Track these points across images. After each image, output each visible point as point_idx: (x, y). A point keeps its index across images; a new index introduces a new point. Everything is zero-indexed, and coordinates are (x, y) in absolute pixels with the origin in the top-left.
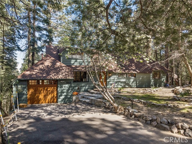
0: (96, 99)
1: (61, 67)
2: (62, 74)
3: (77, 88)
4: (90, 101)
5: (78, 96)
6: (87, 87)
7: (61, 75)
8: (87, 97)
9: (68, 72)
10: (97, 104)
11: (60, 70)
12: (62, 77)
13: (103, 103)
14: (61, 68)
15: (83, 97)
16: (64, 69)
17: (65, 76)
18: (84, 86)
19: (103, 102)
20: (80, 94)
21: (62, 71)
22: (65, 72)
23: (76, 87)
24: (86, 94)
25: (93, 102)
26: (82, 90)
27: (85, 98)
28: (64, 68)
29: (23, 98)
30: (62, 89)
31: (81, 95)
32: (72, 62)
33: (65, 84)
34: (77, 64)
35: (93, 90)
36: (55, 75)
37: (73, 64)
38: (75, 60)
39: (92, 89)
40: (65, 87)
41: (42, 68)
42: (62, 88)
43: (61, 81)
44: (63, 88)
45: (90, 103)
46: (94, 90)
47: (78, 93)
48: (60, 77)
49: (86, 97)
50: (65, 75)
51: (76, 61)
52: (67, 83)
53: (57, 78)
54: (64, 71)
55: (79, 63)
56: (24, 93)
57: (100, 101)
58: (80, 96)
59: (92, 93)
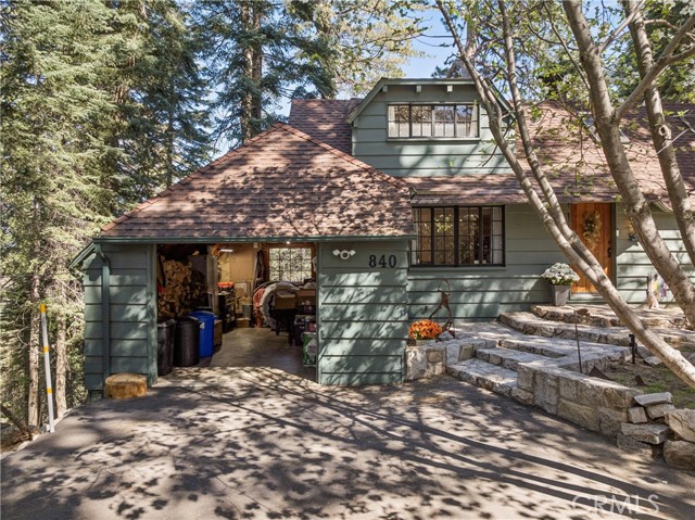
0: (568, 374)
1: (342, 173)
2: (343, 209)
3: (434, 298)
4: (525, 385)
5: (440, 346)
6: (490, 297)
7: (334, 218)
8: (500, 352)
9: (378, 200)
10: (584, 411)
11: (333, 192)
12: (340, 226)
13: (636, 414)
14: (339, 182)
15: (474, 354)
16: (360, 187)
17: (358, 221)
18: (474, 290)
19: (636, 405)
20: (452, 333)
21: (344, 194)
22: (360, 199)
23: (428, 292)
24: (491, 336)
25: (546, 397)
26: (461, 313)
27: (487, 359)
28: (354, 178)
29: (128, 344)
30: (344, 298)
31: (462, 342)
32: (407, 161)
33: (359, 270)
34: (431, 168)
35: (530, 311)
36: (299, 216)
37: (414, 168)
38: (420, 150)
39: (527, 307)
40: (356, 286)
41: (241, 180)
42: (341, 292)
43: (336, 252)
44: (350, 292)
45: (523, 395)
46: (536, 314)
47: (445, 329)
48: (325, 227)
49: (492, 352)
50: (358, 216)
51: (428, 154)
52: (371, 266)
53: (308, 230)
54: (355, 195)
55: (447, 161)
56: (136, 317)
57: (605, 392)
58: (453, 347)
59: (528, 330)
